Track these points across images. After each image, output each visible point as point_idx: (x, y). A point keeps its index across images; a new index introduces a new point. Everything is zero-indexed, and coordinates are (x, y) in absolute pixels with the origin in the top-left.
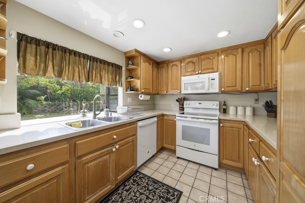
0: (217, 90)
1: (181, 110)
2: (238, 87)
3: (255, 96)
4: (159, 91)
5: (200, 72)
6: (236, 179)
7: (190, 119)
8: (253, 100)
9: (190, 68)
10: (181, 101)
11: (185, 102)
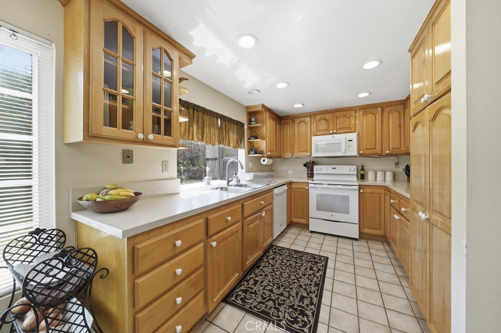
0: (355, 153)
1: (310, 176)
2: (378, 150)
3: (395, 159)
4: (282, 153)
5: (335, 131)
7: (327, 186)
8: (393, 164)
9: (323, 125)
10: (310, 166)
11: (315, 167)
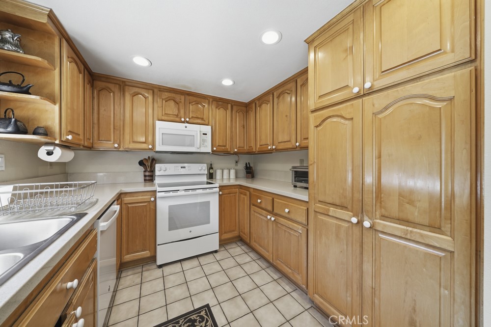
0: (208, 149)
2: (228, 148)
4: (95, 141)
5: (188, 120)
6: (237, 250)
9: (171, 108)
10: (148, 166)
11: (158, 166)
